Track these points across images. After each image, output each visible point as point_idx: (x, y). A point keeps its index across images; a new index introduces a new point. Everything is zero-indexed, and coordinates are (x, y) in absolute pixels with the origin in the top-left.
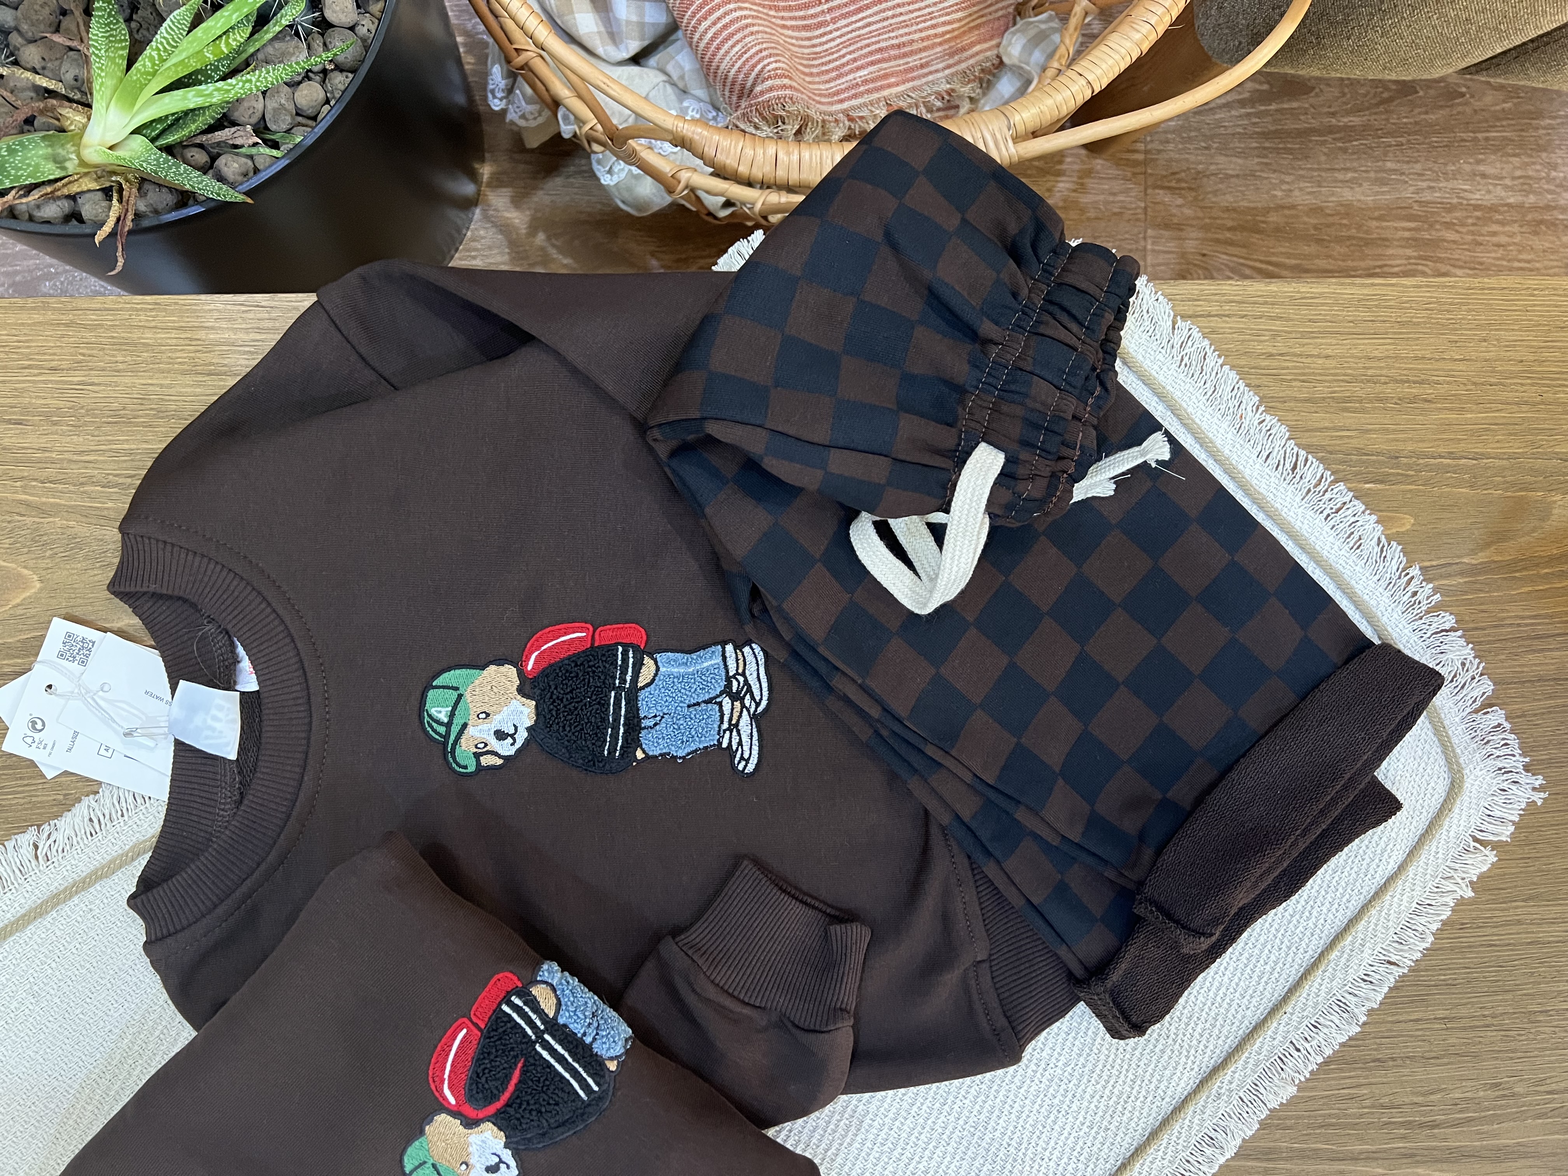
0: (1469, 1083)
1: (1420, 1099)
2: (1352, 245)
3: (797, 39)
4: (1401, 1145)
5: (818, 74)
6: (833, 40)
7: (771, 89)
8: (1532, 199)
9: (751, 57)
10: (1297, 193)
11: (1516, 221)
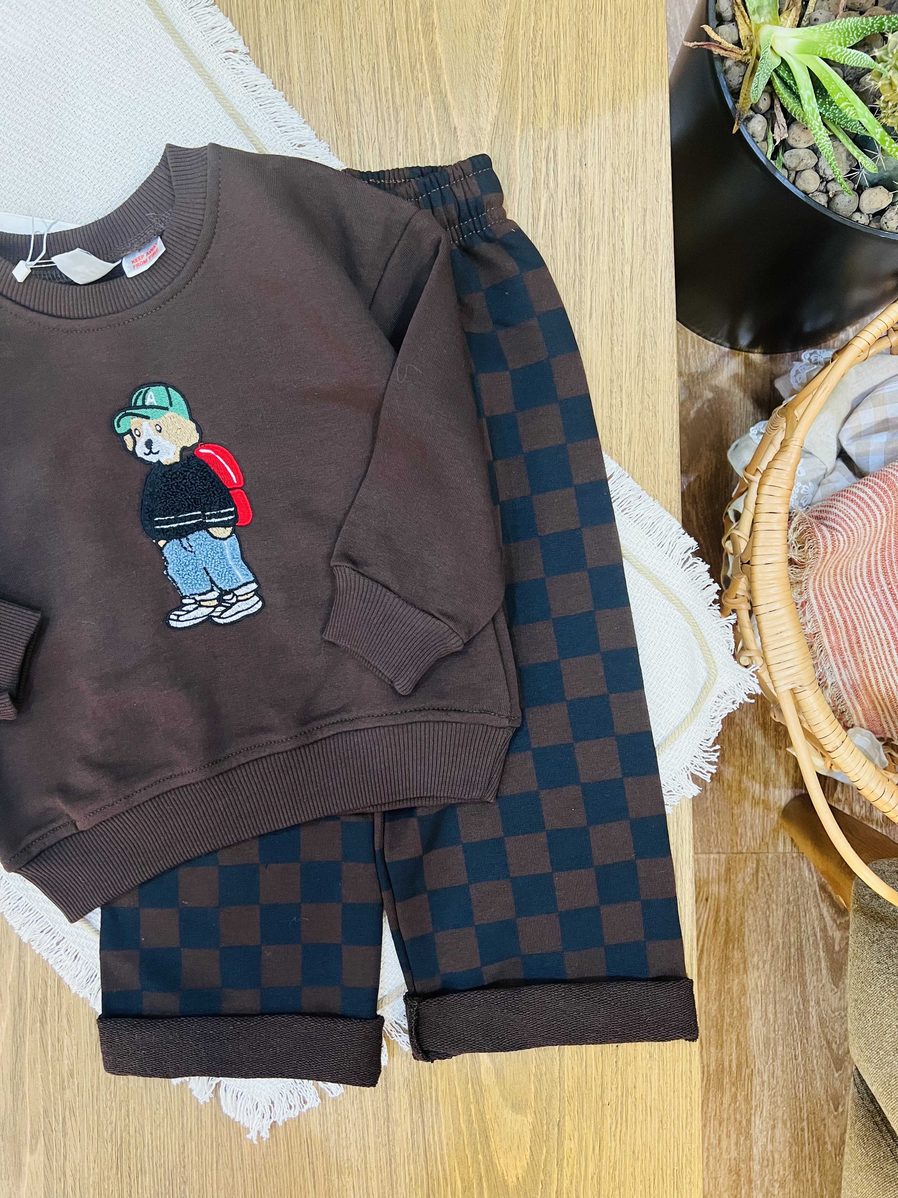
0: (74, 1052)
1: (64, 1011)
2: (717, 1019)
3: (861, 565)
4: (29, 996)
5: (836, 580)
6: (861, 593)
7: (824, 537)
8: (757, 1168)
9: (847, 523)
10: (756, 974)
11: (738, 1154)
